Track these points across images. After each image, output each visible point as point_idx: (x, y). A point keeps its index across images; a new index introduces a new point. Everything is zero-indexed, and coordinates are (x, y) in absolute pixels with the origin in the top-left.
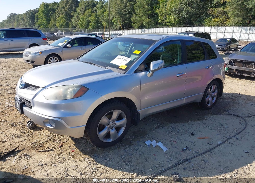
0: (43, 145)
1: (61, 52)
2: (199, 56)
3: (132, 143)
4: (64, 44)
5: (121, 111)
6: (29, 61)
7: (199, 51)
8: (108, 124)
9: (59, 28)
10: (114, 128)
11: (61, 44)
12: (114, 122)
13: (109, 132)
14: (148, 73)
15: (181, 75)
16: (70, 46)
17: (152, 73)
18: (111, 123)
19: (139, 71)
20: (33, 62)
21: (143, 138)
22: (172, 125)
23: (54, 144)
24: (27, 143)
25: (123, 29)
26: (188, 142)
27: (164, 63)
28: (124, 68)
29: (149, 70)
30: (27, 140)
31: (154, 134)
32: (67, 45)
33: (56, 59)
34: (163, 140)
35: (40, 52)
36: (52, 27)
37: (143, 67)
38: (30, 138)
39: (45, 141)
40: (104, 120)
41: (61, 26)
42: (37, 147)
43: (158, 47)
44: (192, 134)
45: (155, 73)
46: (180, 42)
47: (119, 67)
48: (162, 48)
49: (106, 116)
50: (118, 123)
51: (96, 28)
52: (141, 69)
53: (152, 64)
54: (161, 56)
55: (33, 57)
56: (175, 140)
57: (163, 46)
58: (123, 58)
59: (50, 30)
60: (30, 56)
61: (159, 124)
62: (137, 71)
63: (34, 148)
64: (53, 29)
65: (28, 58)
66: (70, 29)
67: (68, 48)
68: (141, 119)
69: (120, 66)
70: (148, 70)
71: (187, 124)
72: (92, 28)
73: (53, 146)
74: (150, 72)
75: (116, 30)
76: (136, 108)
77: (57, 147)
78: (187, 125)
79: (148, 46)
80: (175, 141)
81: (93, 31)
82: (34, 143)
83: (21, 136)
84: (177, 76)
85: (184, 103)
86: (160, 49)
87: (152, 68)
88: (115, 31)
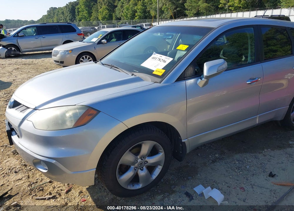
0: (44, 188)
1: (95, 49)
2: (275, 49)
3: (174, 189)
4: (98, 40)
5: (155, 143)
6: (58, 62)
7: (275, 41)
8: (133, 163)
9: (101, 21)
10: (144, 167)
11: (95, 40)
12: (145, 158)
13: (137, 173)
14: (200, 80)
15: (253, 80)
16: (106, 42)
17: (206, 80)
18: (139, 160)
19: (185, 78)
20: (62, 62)
21: (192, 180)
22: (237, 156)
23: (59, 187)
24: (24, 184)
25: (175, 18)
26: (264, 189)
27: (226, 63)
28: (160, 74)
29: (202, 76)
30: (25, 178)
31: (209, 173)
32: (103, 41)
33: (89, 58)
34: (224, 184)
35: (70, 50)
36: (94, 21)
37: (191, 71)
38: (30, 175)
39: (48, 181)
40: (128, 158)
41: (103, 19)
42: (35, 190)
43: (216, 39)
44: (272, 175)
45: (211, 80)
46: (252, 28)
47: (154, 73)
48: (224, 40)
49: (130, 151)
50: (151, 160)
51: (143, 19)
52: (188, 75)
53: (206, 67)
54: (222, 52)
55: (62, 57)
56: (243, 186)
57: (224, 36)
58: (160, 58)
59: (91, 23)
60: (59, 55)
61: (217, 155)
62: (182, 78)
63: (31, 192)
64: (95, 23)
65: (57, 58)
66: (114, 21)
67: (103, 44)
68: (188, 152)
69: (154, 71)
70: (200, 76)
71: (261, 154)
72: (138, 19)
73: (58, 190)
74: (203, 79)
75: (166, 19)
76: (180, 137)
77: (63, 192)
78: (260, 156)
79: (201, 37)
80: (242, 188)
81: (140, 23)
82: (33, 184)
83: (19, 170)
84: (247, 83)
85: (257, 122)
86: (221, 40)
87: (205, 73)
88: (166, 21)
